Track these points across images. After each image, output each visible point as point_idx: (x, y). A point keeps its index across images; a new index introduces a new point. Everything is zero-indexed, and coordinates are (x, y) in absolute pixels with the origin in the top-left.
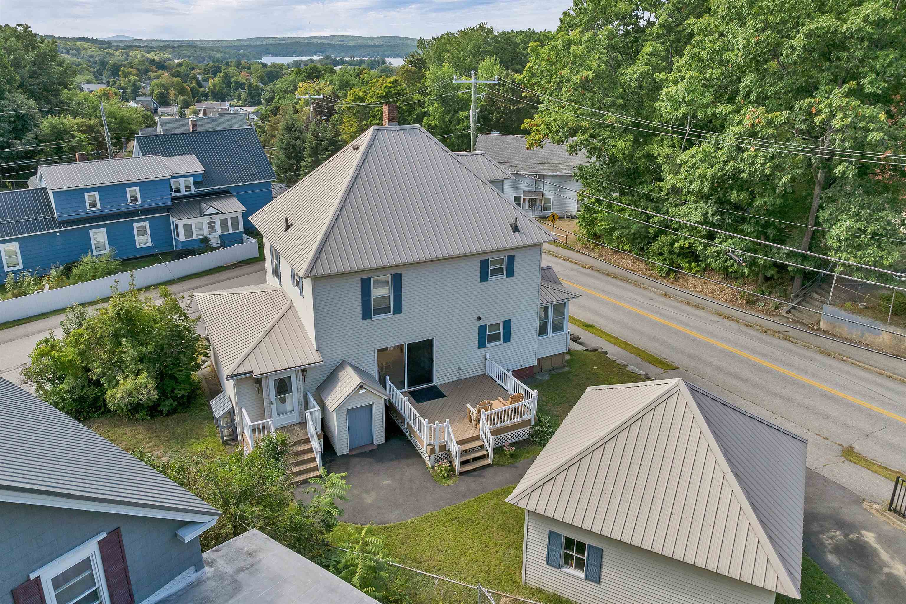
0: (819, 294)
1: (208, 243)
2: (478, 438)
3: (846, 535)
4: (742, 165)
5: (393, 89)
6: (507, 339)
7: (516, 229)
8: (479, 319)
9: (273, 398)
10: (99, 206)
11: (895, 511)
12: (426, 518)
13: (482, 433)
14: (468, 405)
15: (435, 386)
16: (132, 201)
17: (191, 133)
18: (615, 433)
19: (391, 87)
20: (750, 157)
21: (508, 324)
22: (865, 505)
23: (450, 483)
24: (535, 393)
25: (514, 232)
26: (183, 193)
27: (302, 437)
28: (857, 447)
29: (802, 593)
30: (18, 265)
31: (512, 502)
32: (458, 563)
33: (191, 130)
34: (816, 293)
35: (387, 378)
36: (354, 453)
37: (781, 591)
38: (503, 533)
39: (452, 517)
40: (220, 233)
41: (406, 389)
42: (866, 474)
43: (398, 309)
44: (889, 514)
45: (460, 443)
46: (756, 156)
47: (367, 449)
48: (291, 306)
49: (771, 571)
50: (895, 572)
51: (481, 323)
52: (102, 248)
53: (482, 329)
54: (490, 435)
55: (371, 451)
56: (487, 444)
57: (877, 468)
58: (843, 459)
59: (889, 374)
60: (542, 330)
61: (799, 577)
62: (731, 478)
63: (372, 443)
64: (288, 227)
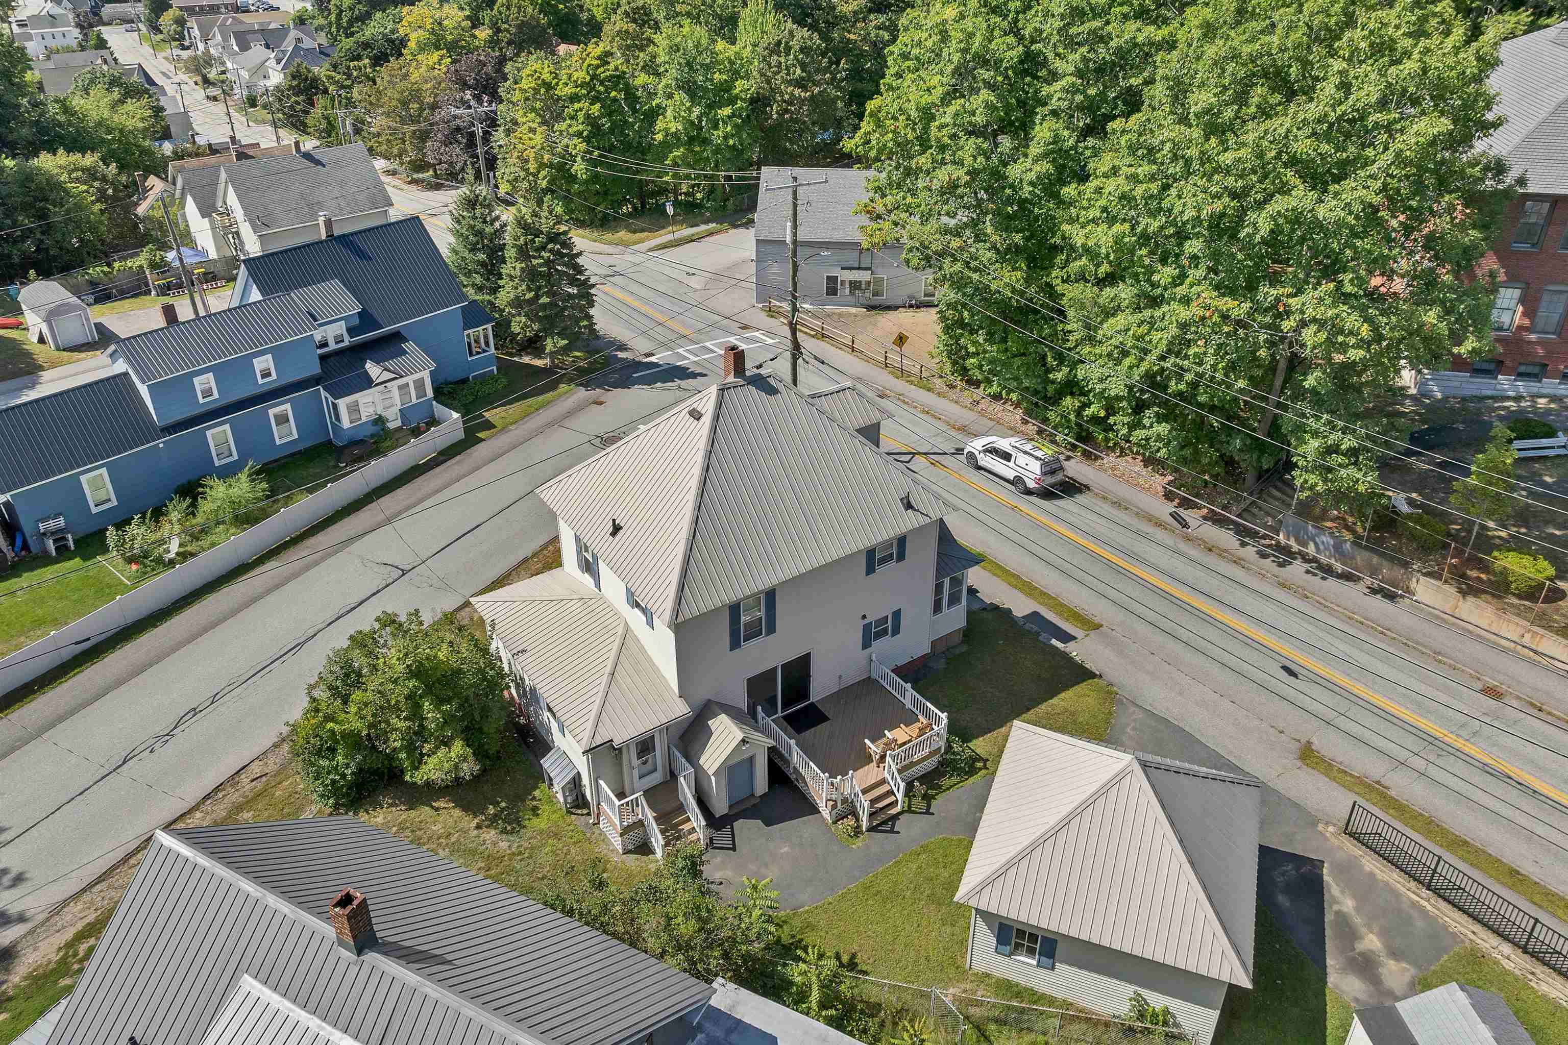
0: (1279, 490)
1: (384, 423)
2: (883, 781)
3: (1298, 870)
4: (1186, 362)
5: (601, 69)
6: (896, 631)
7: (909, 506)
8: (864, 617)
9: (636, 762)
10: (216, 395)
11: (1352, 835)
12: (843, 896)
13: (887, 775)
14: (867, 741)
15: (812, 704)
16: (263, 376)
17: (326, 241)
18: (1066, 821)
19: (598, 67)
20: (1196, 355)
21: (897, 615)
22: (1320, 827)
23: (859, 842)
24: (944, 716)
25: (906, 509)
26: (332, 346)
27: (675, 805)
28: (1316, 744)
29: (1255, 981)
30: (109, 500)
31: (961, 902)
32: (893, 951)
33: (324, 238)
34: (1276, 487)
35: (759, 708)
36: (735, 811)
37: (1234, 982)
38: (933, 907)
39: (874, 890)
40: (399, 407)
41: (780, 714)
42: (1322, 781)
43: (771, 629)
44: (1345, 839)
45: (865, 791)
46: (1205, 353)
47: (748, 804)
48: (627, 628)
49: (1225, 962)
50: (1345, 910)
51: (866, 621)
52: (227, 453)
53: (867, 628)
54: (896, 773)
55: (754, 805)
56: (895, 790)
57: (1336, 774)
58: (1299, 763)
59: (1360, 619)
60: (937, 608)
61: (1250, 962)
62: (1187, 867)
63: (753, 795)
64: (616, 529)
